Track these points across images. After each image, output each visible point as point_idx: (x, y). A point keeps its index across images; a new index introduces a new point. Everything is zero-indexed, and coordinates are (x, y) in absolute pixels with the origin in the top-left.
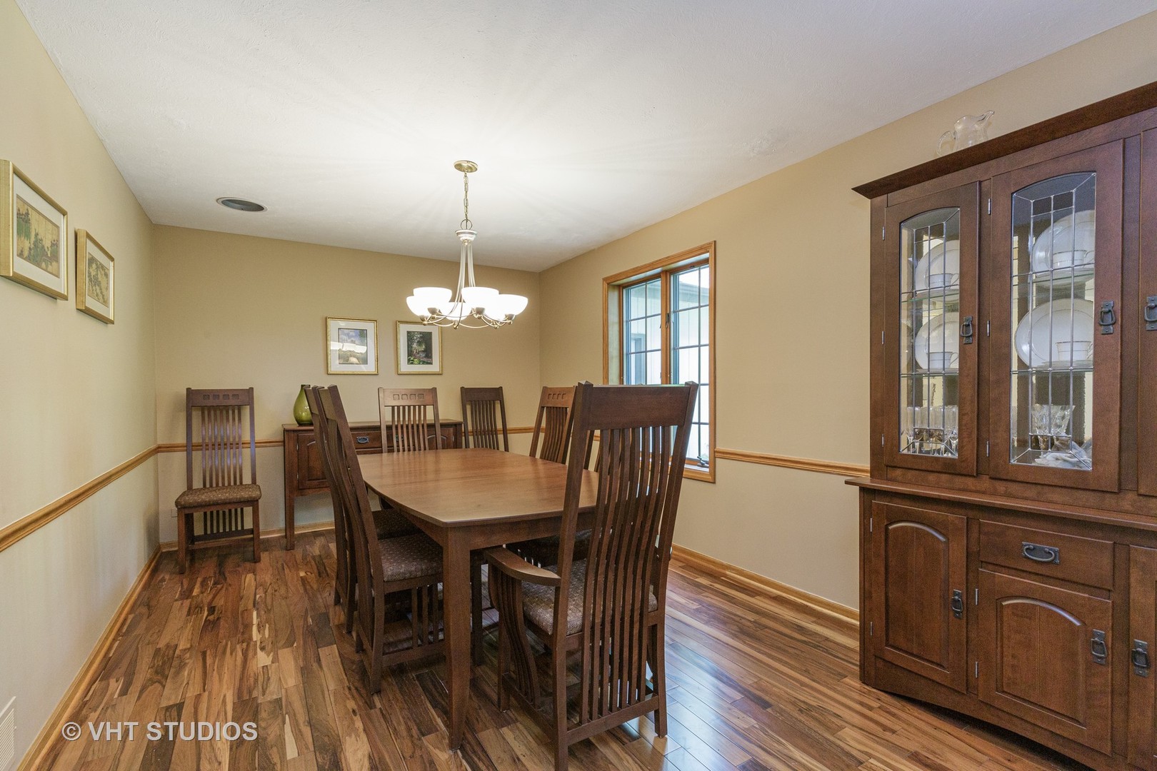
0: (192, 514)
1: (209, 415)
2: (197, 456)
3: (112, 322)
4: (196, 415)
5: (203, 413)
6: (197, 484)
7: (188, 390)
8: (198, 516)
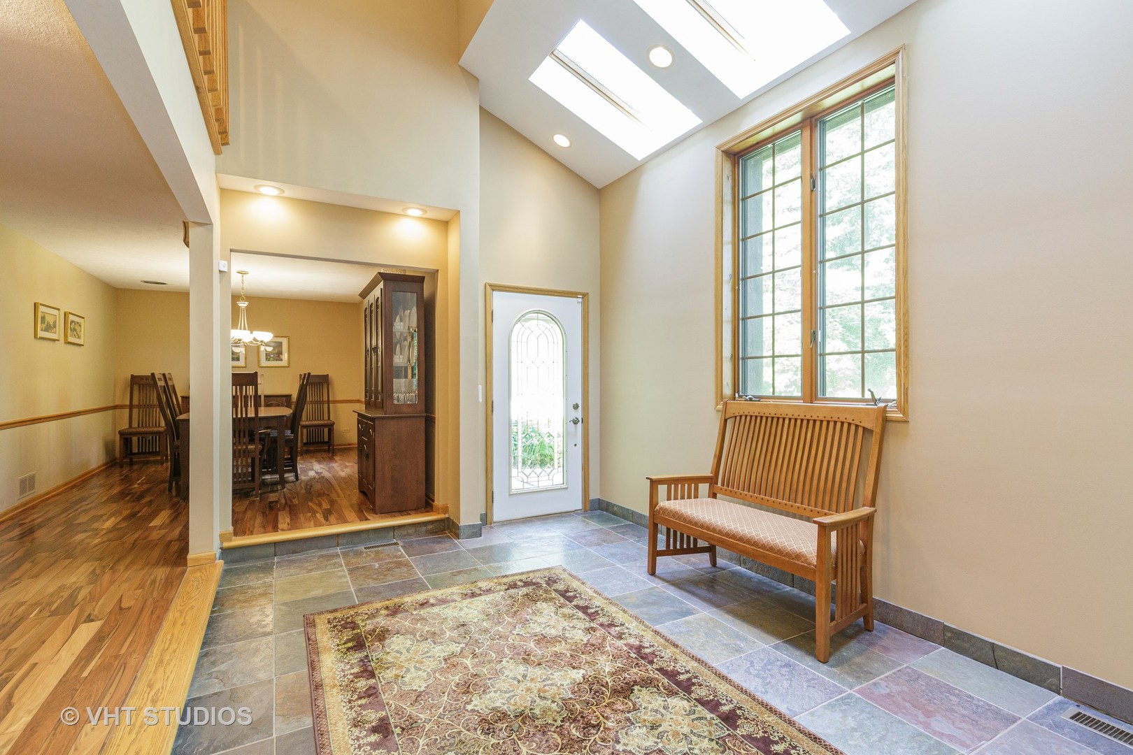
0: (131, 438)
1: (143, 390)
2: (135, 411)
3: (83, 345)
4: (136, 388)
5: (139, 388)
6: (135, 424)
7: (132, 375)
8: (135, 439)
